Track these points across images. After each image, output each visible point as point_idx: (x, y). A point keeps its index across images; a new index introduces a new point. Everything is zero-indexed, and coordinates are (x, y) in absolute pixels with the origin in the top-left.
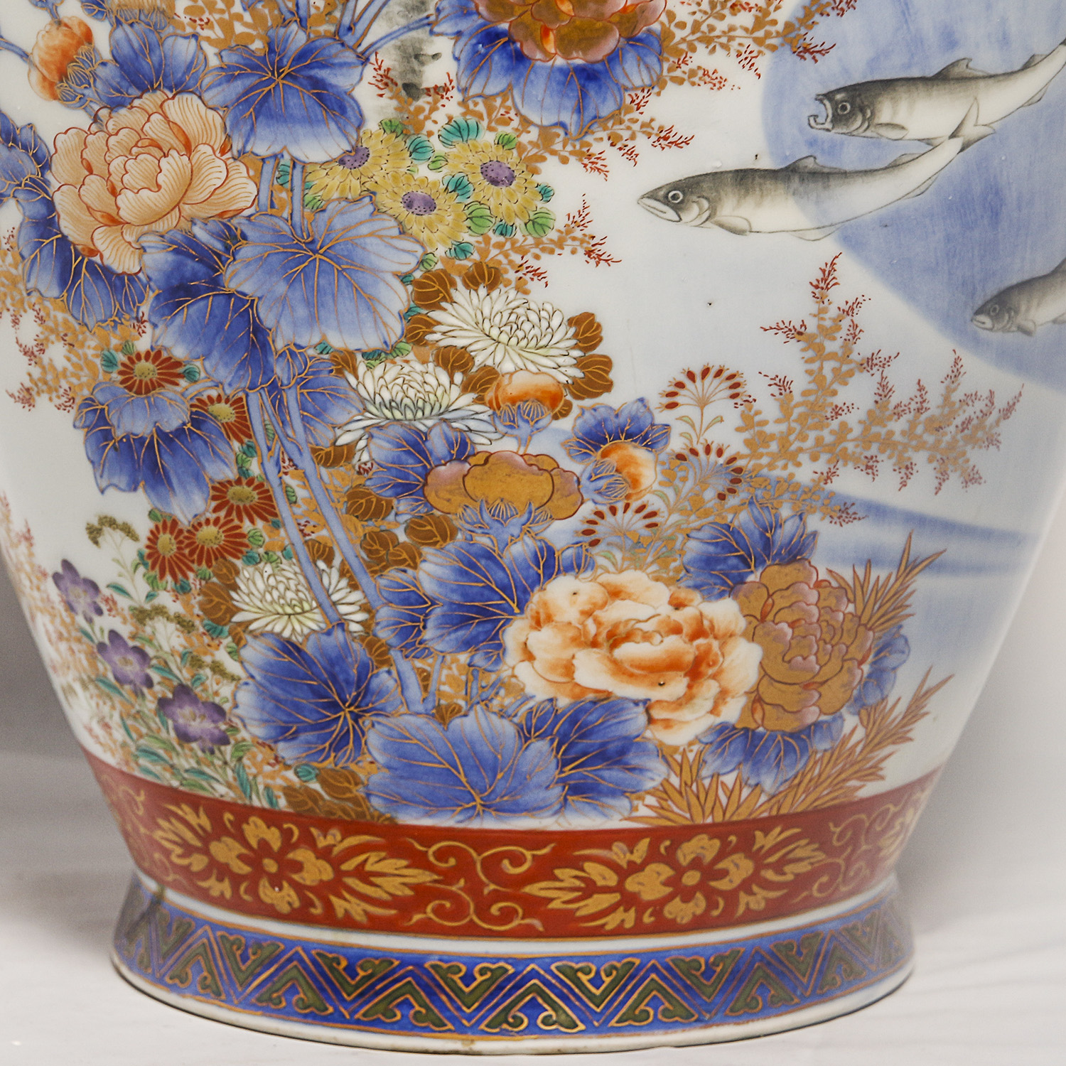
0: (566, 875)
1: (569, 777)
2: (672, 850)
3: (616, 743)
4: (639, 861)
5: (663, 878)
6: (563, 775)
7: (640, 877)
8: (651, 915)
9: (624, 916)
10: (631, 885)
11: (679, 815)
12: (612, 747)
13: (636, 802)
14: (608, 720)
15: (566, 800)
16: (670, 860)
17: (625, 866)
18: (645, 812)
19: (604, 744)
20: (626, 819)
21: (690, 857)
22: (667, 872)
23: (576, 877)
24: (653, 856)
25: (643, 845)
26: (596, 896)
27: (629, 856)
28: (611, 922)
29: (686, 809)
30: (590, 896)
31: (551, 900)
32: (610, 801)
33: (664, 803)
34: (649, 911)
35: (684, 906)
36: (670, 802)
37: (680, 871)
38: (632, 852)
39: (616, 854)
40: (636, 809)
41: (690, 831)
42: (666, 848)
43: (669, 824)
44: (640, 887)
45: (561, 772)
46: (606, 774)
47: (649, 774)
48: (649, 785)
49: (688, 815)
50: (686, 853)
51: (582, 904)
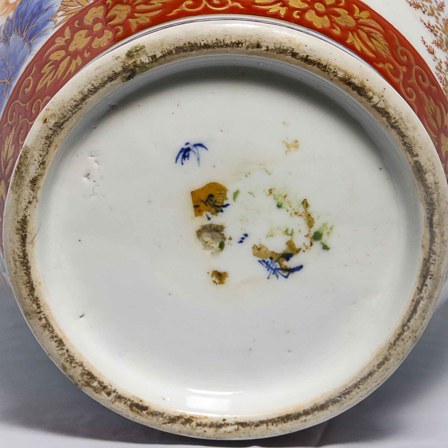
0: (46, 69)
1: (26, 35)
2: (81, 23)
3: (36, 8)
4: (69, 38)
5: (84, 36)
6: (24, 37)
7: (74, 42)
8: (87, 52)
9: (76, 61)
10: (72, 48)
11: (75, 8)
12: (35, 10)
13: (55, 19)
14: (29, 3)
15: (30, 44)
16: (82, 27)
17: (65, 44)
18: (61, 19)
19: (32, 12)
20: (54, 28)
21: (91, 20)
22: (84, 32)
23: (49, 66)
24: (74, 31)
25: (67, 31)
26: (60, 65)
27: (64, 39)
28: (72, 68)
29: (78, 4)
30: (58, 67)
31: (46, 84)
32: (45, 28)
33: (66, 10)
34: (86, 51)
35: (101, 39)
36: (69, 7)
37: (90, 28)
38: (64, 37)
39: (58, 43)
40: (56, 21)
41: (85, 11)
42: (78, 24)
43: (73, 15)
44: (76, 46)
45: (23, 37)
46: (38, 21)
47: (55, 5)
48: (57, 9)
49: (80, 6)
50: (88, 19)
51: (57, 73)
